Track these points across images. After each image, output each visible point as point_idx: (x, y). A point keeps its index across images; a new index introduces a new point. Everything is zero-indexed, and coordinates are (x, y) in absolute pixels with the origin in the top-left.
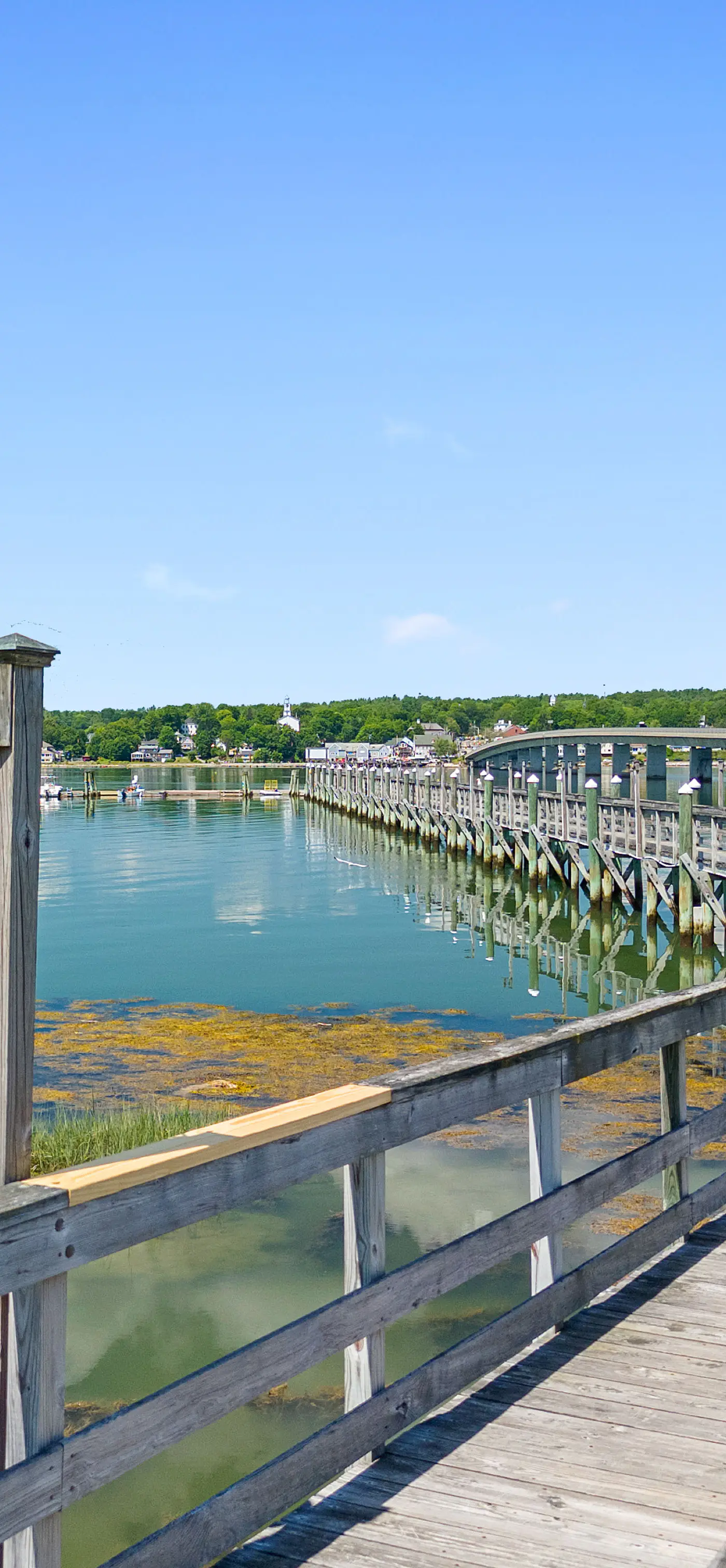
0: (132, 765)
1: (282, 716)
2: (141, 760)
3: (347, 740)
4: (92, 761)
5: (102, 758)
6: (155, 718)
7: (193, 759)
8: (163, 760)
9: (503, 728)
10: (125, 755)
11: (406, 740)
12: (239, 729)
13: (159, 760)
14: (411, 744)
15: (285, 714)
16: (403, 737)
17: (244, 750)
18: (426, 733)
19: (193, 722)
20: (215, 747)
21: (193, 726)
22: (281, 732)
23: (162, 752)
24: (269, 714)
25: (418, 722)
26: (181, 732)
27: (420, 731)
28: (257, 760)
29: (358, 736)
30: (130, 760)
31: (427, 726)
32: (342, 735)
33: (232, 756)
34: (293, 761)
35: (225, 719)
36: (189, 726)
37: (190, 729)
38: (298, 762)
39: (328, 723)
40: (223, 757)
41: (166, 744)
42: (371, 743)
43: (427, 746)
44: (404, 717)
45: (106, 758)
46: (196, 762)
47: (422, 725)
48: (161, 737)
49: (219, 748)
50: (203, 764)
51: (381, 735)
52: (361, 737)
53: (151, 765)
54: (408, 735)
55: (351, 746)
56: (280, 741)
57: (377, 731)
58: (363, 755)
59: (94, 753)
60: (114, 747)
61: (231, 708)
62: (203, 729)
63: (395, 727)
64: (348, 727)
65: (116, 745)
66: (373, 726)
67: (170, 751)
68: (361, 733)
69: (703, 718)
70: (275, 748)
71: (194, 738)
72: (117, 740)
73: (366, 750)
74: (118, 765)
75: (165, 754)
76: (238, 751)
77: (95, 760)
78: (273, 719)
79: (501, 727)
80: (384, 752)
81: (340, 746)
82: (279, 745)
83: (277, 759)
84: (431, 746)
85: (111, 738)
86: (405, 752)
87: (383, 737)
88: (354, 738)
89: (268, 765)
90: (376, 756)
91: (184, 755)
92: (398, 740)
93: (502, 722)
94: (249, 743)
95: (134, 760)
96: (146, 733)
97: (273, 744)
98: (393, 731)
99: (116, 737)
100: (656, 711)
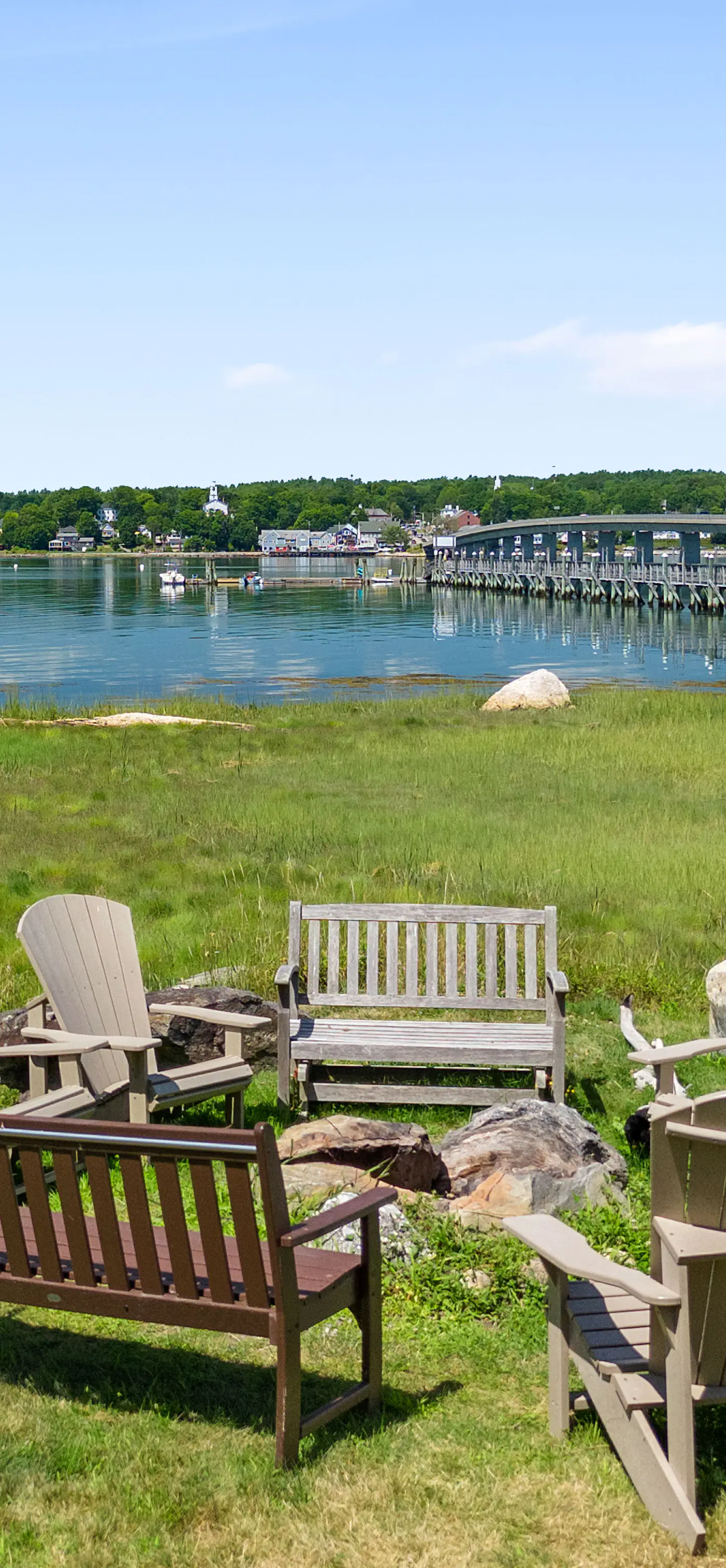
0: (51, 555)
1: (208, 501)
2: (60, 549)
3: (284, 527)
4: (5, 551)
5: (17, 547)
6: (70, 502)
7: (116, 548)
8: (84, 549)
9: (451, 514)
10: (41, 543)
11: (349, 526)
12: (164, 515)
13: (80, 549)
14: (355, 531)
15: (211, 498)
16: (345, 523)
17: (172, 537)
18: (370, 519)
19: (110, 507)
20: (140, 535)
21: (111, 512)
22: (213, 519)
23: (82, 540)
24: (196, 497)
25: (360, 506)
26: (98, 518)
27: (364, 517)
28: (187, 549)
29: (296, 523)
30: (47, 549)
31: (370, 512)
32: (278, 522)
33: (159, 545)
34: (227, 551)
35: (147, 504)
36: (106, 512)
37: (107, 515)
38: (233, 551)
39: (262, 508)
40: (150, 545)
41: (86, 531)
42: (311, 531)
43: (373, 533)
44: (344, 501)
45: (21, 546)
46: (120, 551)
47: (366, 510)
48: (80, 523)
49: (145, 536)
50: (128, 553)
51: (322, 522)
52: (299, 524)
53: (73, 554)
54: (350, 521)
55: (290, 533)
56: (213, 527)
57: (317, 516)
58: (304, 543)
59: (7, 542)
60: (30, 535)
61: (151, 491)
62: (126, 515)
63: (337, 513)
64: (284, 513)
65: (32, 532)
66: (313, 511)
67: (92, 539)
68: (299, 519)
69: (665, 503)
70: (207, 536)
71: (114, 525)
72: (33, 526)
73: (306, 537)
74: (36, 555)
75: (85, 543)
76: (165, 539)
77: (9, 549)
78: (199, 504)
79: (449, 513)
80: (326, 540)
81: (279, 533)
82: (211, 532)
83: (209, 548)
84: (377, 533)
85: (26, 524)
86: (352, 541)
87: (322, 524)
88: (292, 524)
89: (201, 554)
90: (317, 544)
91: (106, 544)
92: (340, 527)
93: (450, 507)
94: (178, 530)
95: (52, 549)
96: (60, 520)
97: (205, 531)
98: (334, 517)
99: (31, 524)
100: (617, 496)
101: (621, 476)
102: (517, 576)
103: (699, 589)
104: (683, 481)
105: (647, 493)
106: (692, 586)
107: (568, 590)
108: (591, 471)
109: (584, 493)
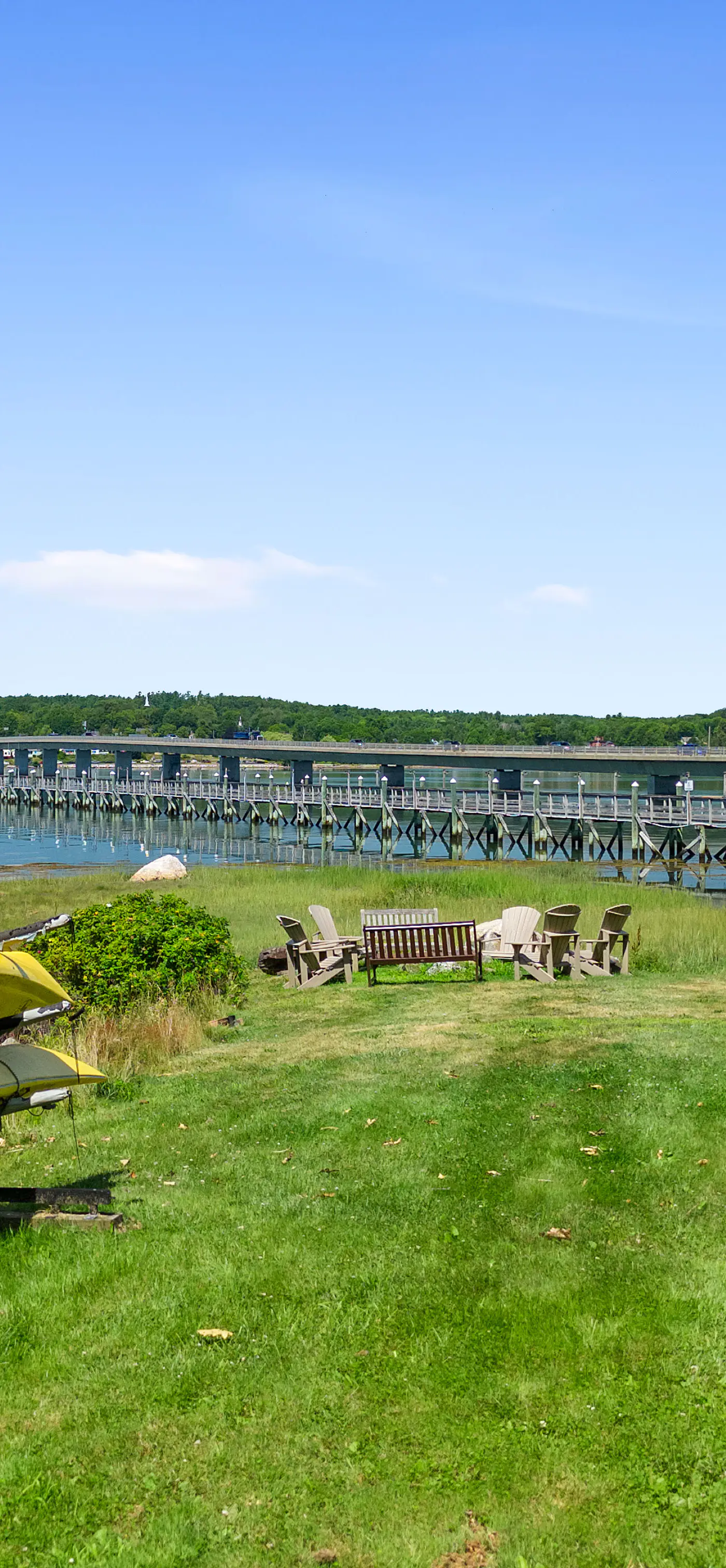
100: (45, 717)
101: (44, 700)
102: (13, 789)
103: (174, 799)
104: (100, 705)
105: (69, 716)
106: (169, 797)
107: (61, 800)
108: (17, 694)
109: (15, 715)
